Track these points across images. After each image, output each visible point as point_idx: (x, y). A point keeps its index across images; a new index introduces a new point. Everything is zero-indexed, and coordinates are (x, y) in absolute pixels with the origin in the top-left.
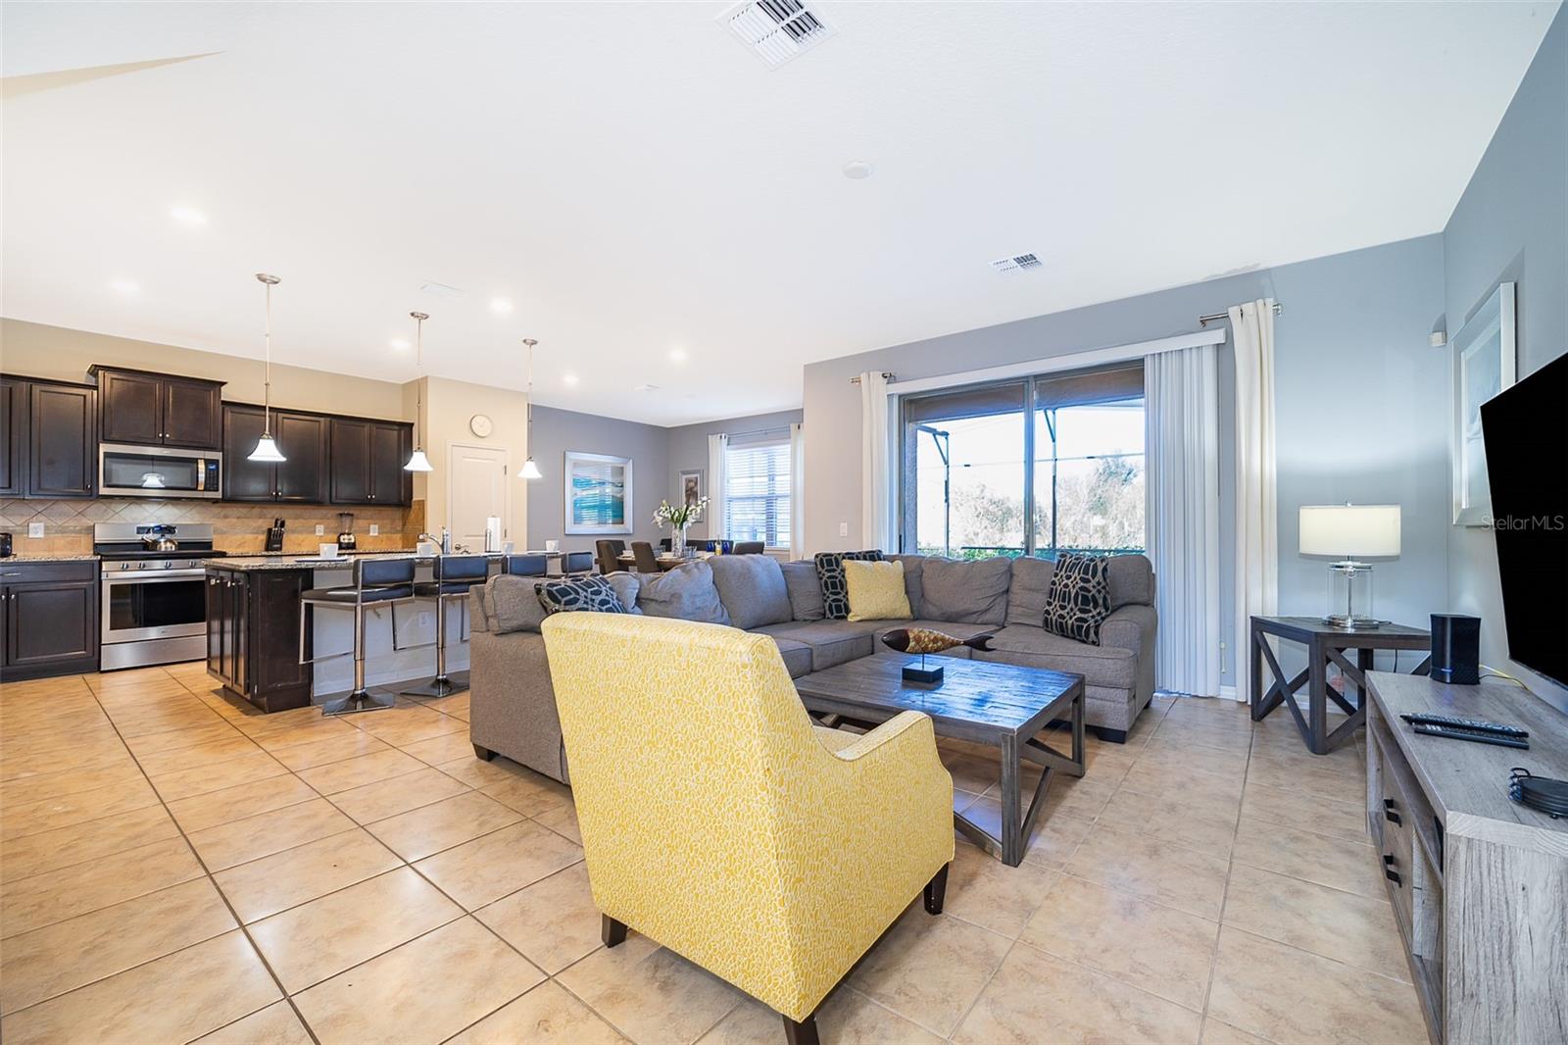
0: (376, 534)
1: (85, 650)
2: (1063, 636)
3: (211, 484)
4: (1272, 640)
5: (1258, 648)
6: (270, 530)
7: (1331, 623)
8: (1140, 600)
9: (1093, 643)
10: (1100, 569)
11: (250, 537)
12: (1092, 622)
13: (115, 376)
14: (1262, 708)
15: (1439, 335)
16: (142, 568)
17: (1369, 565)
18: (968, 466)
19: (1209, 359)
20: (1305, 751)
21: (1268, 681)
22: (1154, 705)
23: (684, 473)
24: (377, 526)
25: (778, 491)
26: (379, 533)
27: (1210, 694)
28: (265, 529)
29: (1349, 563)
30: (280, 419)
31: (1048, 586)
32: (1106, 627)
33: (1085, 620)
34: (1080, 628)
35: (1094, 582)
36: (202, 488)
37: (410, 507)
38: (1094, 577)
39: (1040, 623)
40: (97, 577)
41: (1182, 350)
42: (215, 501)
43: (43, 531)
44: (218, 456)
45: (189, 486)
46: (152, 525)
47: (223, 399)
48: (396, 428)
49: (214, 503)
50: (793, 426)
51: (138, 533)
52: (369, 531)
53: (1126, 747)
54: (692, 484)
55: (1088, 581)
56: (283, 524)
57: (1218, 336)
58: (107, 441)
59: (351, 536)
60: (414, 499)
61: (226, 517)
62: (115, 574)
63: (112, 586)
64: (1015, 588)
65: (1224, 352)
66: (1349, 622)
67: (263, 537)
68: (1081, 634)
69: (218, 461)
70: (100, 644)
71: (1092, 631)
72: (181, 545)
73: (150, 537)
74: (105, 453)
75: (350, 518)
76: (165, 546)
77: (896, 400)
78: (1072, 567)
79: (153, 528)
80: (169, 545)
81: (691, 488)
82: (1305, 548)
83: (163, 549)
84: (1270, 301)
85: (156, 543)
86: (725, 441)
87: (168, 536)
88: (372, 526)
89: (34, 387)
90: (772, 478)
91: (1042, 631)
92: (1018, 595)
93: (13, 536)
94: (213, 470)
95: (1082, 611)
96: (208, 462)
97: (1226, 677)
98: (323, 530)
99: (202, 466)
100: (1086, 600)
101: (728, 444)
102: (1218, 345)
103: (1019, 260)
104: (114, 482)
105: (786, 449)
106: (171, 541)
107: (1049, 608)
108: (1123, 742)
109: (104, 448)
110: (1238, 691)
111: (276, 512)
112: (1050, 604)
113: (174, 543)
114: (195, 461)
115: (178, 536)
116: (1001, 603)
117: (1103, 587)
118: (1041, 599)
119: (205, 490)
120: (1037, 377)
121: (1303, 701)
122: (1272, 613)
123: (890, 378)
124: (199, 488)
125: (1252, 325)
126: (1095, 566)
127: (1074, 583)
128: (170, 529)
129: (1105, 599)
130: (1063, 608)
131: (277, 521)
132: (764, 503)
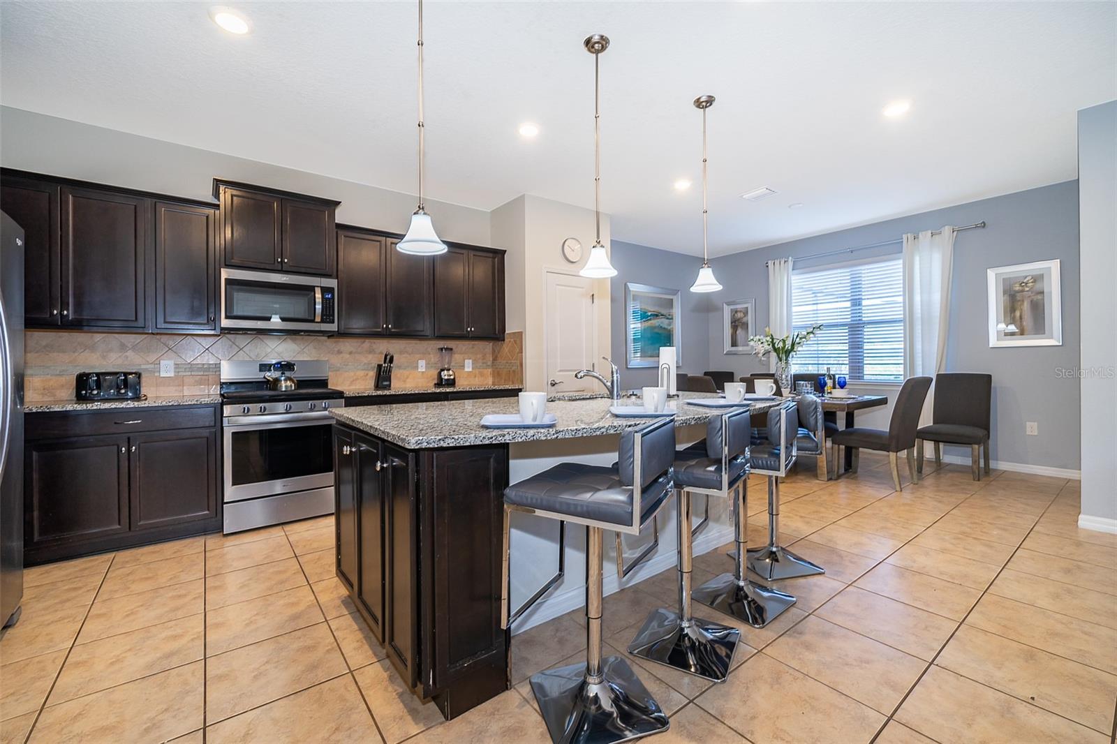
0: (470, 370)
1: (208, 510)
3: (327, 316)
6: (380, 366)
11: (361, 373)
13: (235, 192)
16: (263, 412)
23: (729, 303)
24: (471, 361)
26: (473, 368)
28: (375, 364)
30: (389, 244)
36: (319, 320)
37: (504, 340)
40: (219, 424)
42: (331, 335)
43: (173, 370)
44: (332, 283)
45: (306, 317)
46: (274, 362)
47: (336, 222)
48: (491, 255)
49: (329, 337)
51: (261, 370)
52: (464, 366)
54: (740, 315)
56: (391, 361)
58: (228, 266)
59: (451, 372)
60: (507, 332)
61: (339, 352)
62: (239, 419)
63: (233, 433)
67: (372, 374)
69: (333, 289)
70: (223, 503)
72: (301, 384)
73: (271, 375)
74: (226, 279)
75: (450, 352)
76: (285, 385)
79: (274, 365)
80: (289, 383)
81: (740, 319)
83: (284, 389)
85: (277, 381)
87: (288, 374)
88: (466, 361)
89: (158, 204)
90: (856, 303)
93: (144, 376)
94: (329, 298)
96: (325, 290)
98: (424, 366)
99: (318, 296)
104: (235, 313)
106: (290, 379)
109: (225, 274)
111: (384, 346)
113: (293, 382)
114: (311, 289)
115: (299, 374)
119: (322, 321)
124: (316, 320)
128: (289, 366)
131: (386, 356)
132: (845, 332)
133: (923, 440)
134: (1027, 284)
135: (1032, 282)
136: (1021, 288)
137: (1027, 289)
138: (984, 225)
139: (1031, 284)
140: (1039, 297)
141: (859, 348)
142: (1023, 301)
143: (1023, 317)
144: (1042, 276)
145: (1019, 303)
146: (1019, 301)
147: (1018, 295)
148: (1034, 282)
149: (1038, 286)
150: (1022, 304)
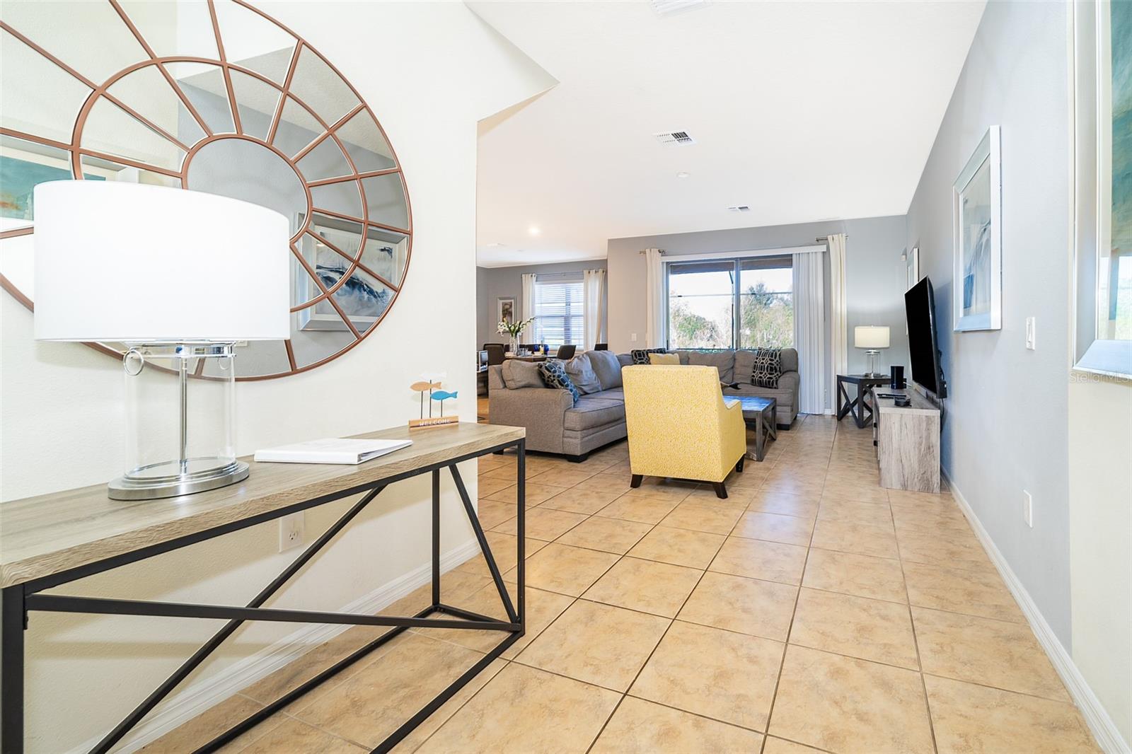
2: (761, 386)
4: (845, 384)
5: (840, 388)
7: (866, 375)
8: (793, 369)
9: (775, 388)
10: (778, 355)
12: (774, 378)
14: (841, 415)
15: (904, 256)
17: (879, 351)
18: (680, 296)
19: (820, 257)
20: (857, 429)
21: (844, 402)
22: (797, 418)
23: (501, 299)
25: (573, 312)
27: (821, 413)
29: (873, 351)
31: (753, 364)
32: (781, 381)
33: (771, 378)
34: (769, 382)
35: (775, 361)
38: (775, 358)
39: (749, 382)
41: (808, 253)
50: (586, 272)
53: (790, 431)
54: (508, 306)
55: (772, 360)
57: (824, 248)
64: (737, 365)
65: (826, 255)
66: (872, 375)
68: (769, 385)
71: (775, 384)
77: (665, 264)
78: (765, 354)
81: (507, 309)
82: (857, 345)
84: (844, 235)
86: (534, 279)
90: (568, 304)
91: (750, 385)
92: (738, 369)
95: (770, 374)
97: (827, 406)
100: (772, 369)
101: (536, 281)
102: (824, 252)
103: (740, 208)
105: (580, 286)
107: (754, 374)
108: (788, 430)
110: (832, 411)
112: (754, 372)
116: (730, 373)
117: (780, 363)
118: (750, 370)
120: (741, 259)
121: (856, 409)
122: (845, 374)
123: (663, 253)
125: (837, 244)
126: (776, 353)
127: (766, 361)
129: (780, 368)
130: (761, 373)
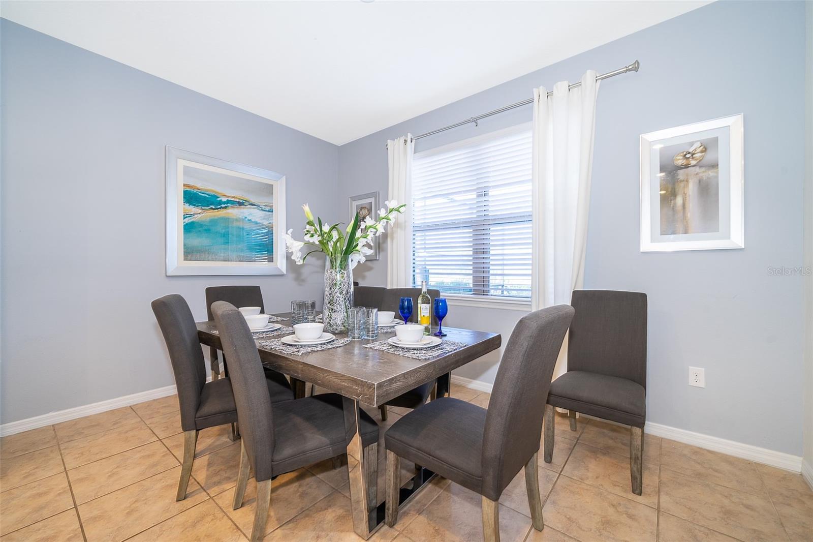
23: (354, 199)
54: (364, 212)
101: (414, 151)
132: (466, 235)
133: (554, 406)
134: (693, 154)
135: (702, 152)
136: (684, 162)
137: (693, 162)
138: (636, 67)
139: (700, 154)
140: (711, 173)
141: (483, 253)
142: (687, 181)
143: (687, 206)
144: (715, 141)
145: (682, 185)
146: (681, 181)
147: (681, 172)
148: (705, 150)
149: (709, 157)
150: (687, 186)
